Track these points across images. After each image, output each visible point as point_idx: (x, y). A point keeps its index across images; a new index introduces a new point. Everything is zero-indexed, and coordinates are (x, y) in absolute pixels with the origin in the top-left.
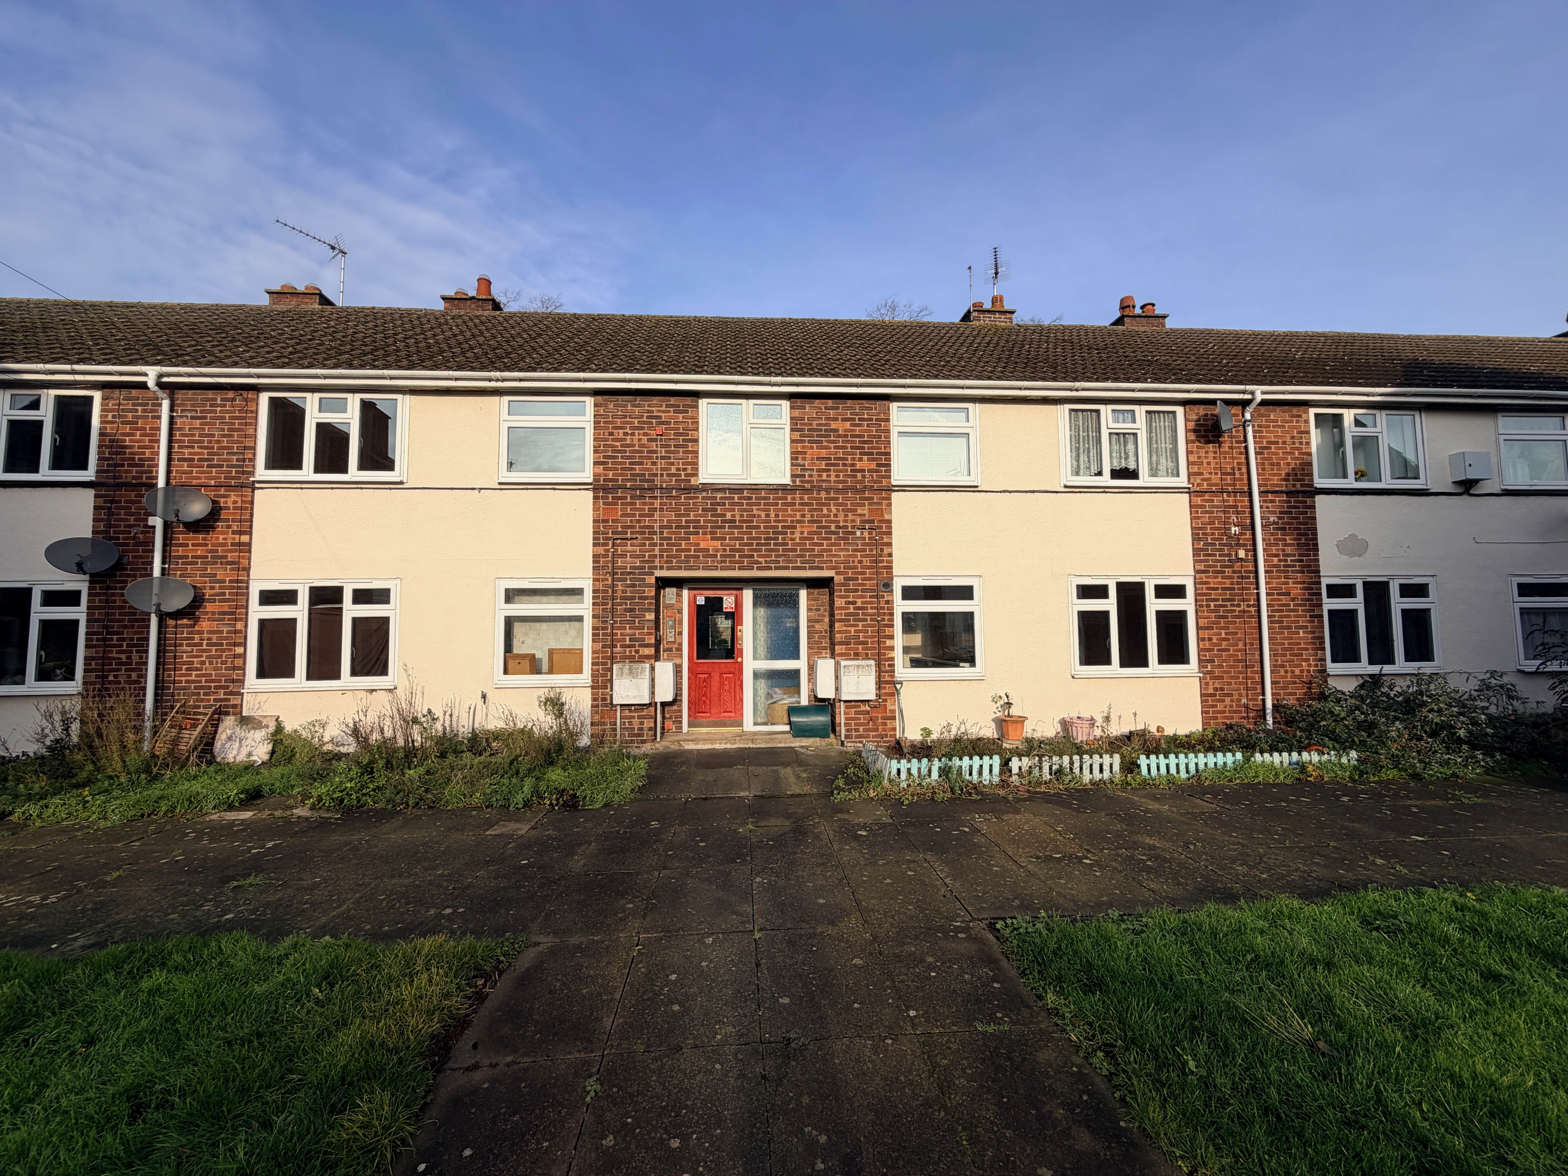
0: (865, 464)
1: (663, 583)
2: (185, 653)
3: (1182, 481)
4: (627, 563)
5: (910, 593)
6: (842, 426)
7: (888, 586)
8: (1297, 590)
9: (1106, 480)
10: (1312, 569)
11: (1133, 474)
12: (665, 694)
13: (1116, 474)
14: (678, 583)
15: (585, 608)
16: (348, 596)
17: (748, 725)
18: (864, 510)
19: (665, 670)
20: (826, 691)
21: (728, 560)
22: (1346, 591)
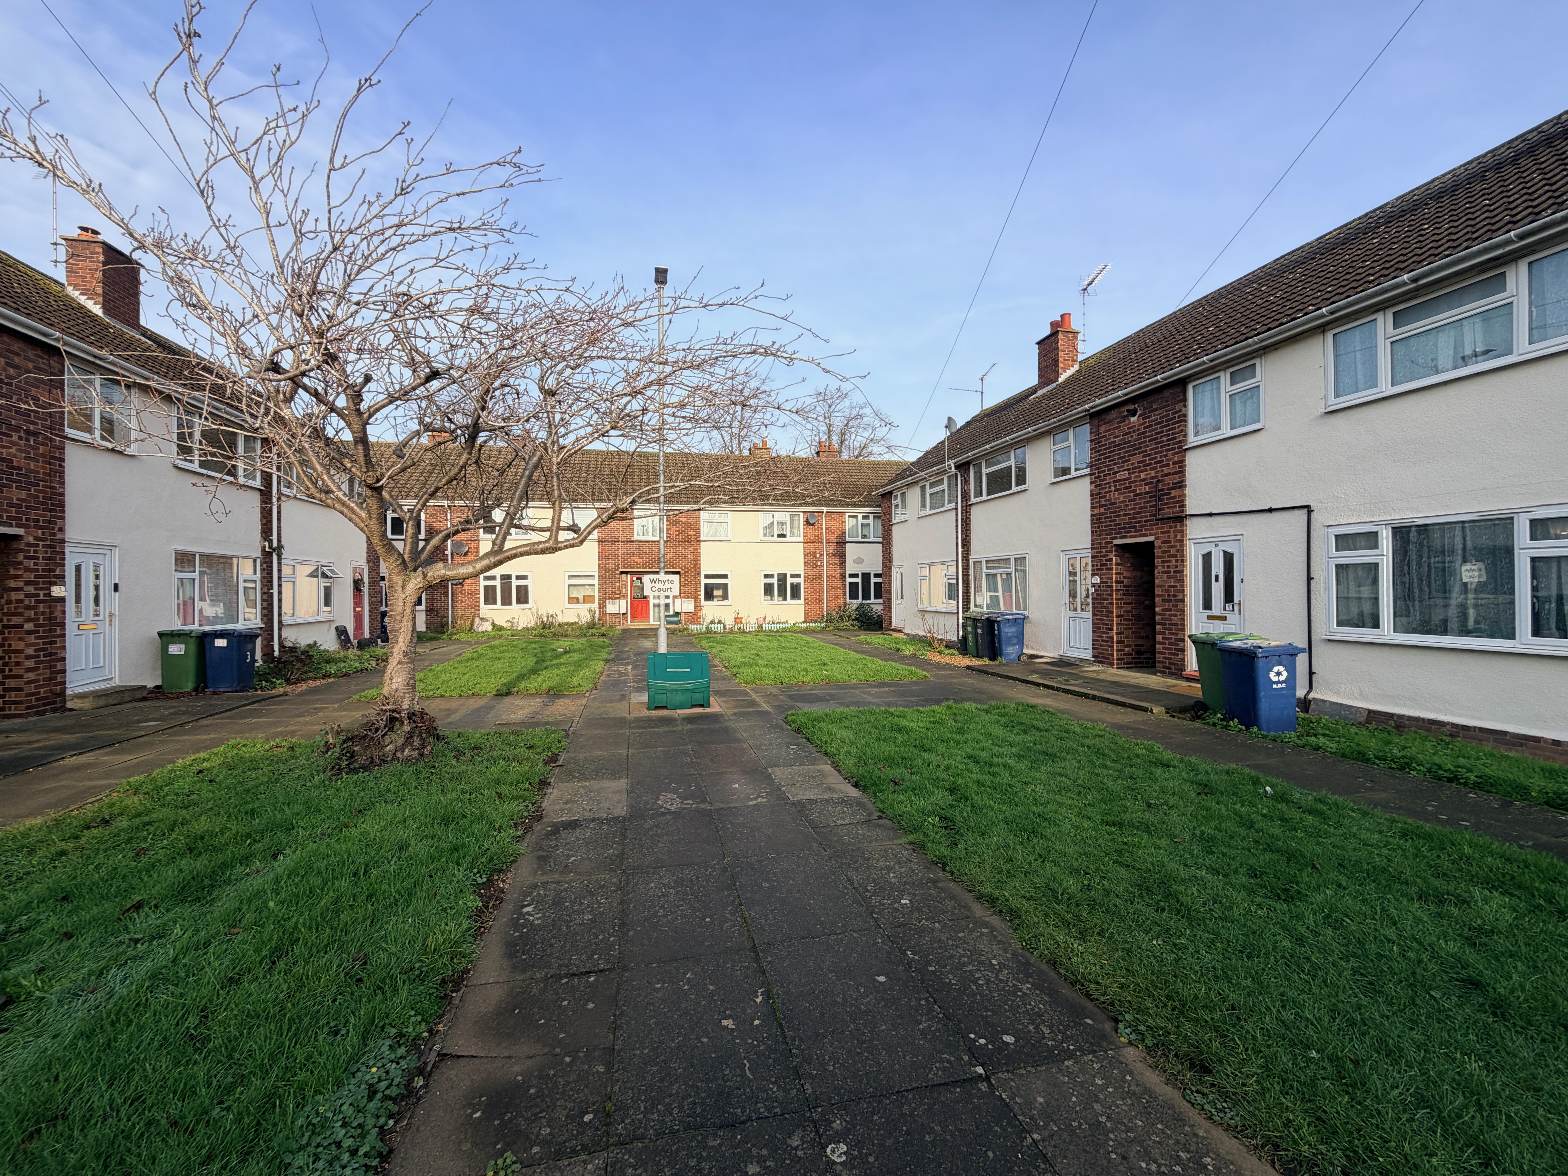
0: (692, 533)
1: (622, 573)
2: (460, 597)
3: (801, 539)
4: (610, 566)
5: (707, 577)
6: (684, 520)
7: (699, 574)
8: (838, 576)
9: (775, 538)
10: (843, 569)
11: (784, 536)
12: (623, 611)
13: (779, 536)
14: (626, 573)
15: (596, 582)
16: (514, 578)
17: (652, 621)
18: (691, 549)
19: (623, 602)
20: (678, 610)
21: (645, 565)
22: (856, 576)
